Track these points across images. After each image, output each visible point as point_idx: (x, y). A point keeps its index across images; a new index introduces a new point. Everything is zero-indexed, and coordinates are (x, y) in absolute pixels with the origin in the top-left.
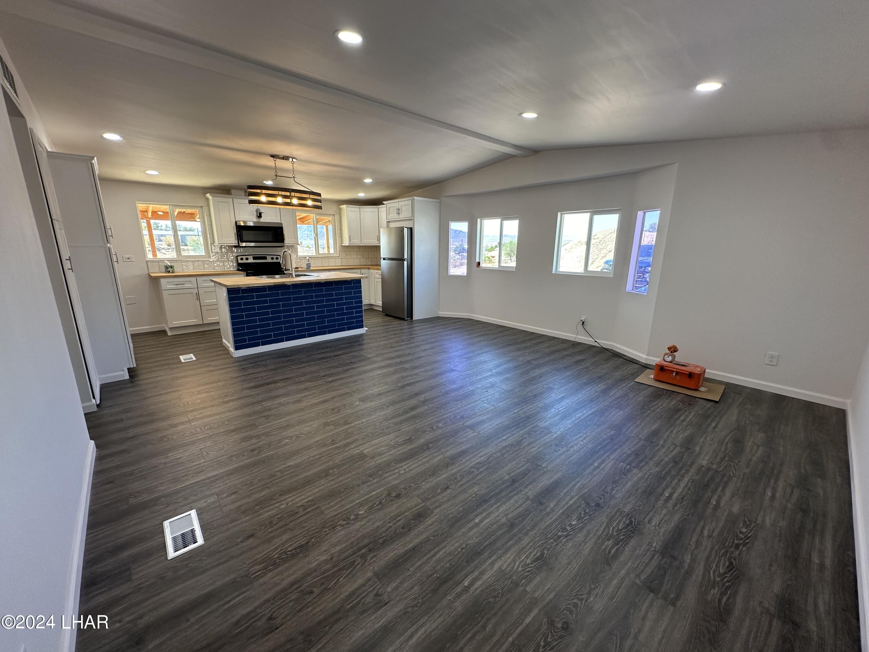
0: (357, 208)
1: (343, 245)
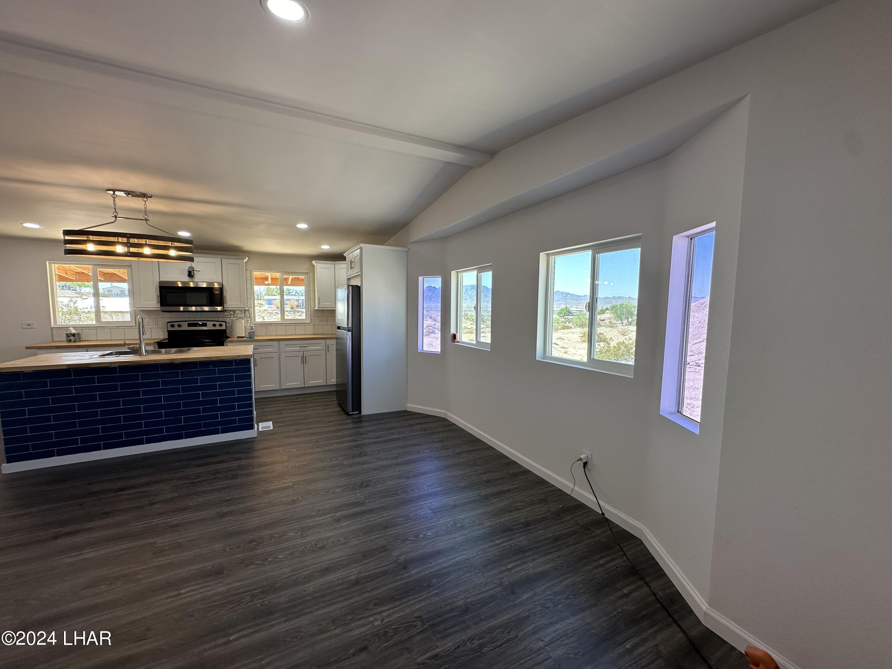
1: (314, 308)
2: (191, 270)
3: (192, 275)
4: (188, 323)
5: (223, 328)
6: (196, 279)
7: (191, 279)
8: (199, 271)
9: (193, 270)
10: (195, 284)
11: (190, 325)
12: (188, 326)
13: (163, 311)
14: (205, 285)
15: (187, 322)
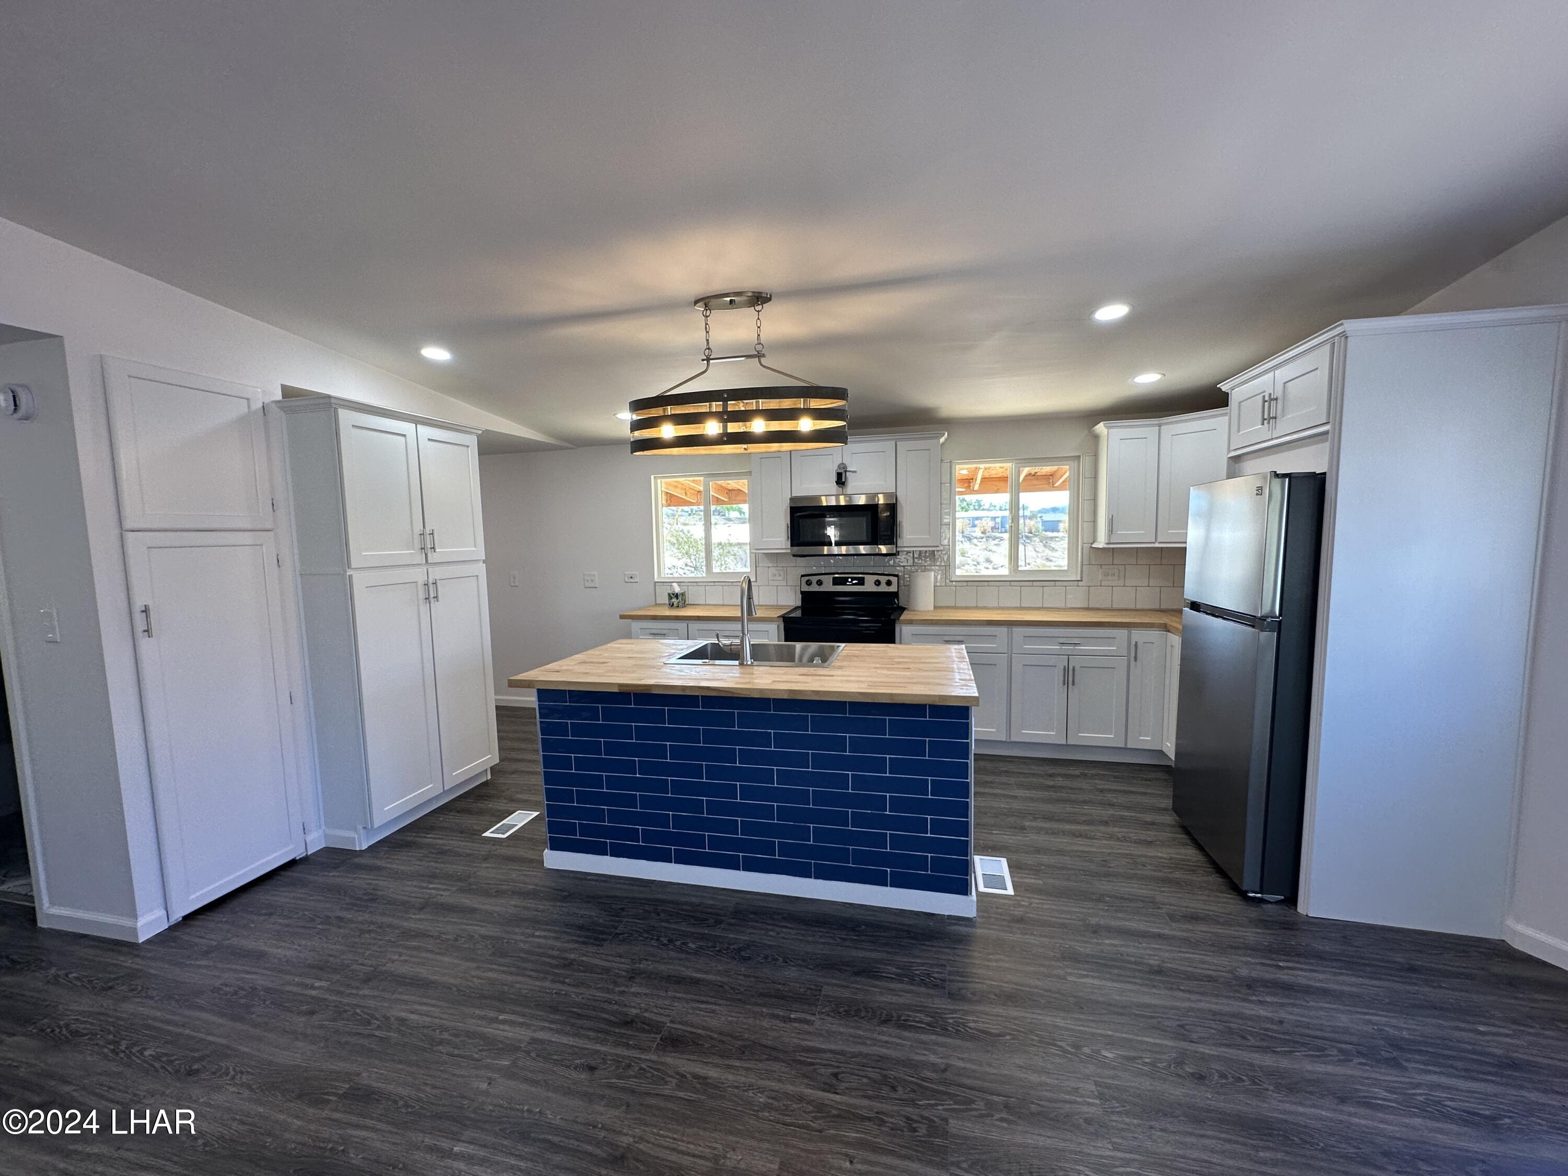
0: (1153, 425)
1: (1094, 546)
2: (842, 471)
3: (843, 480)
4: (834, 578)
5: (893, 588)
6: (850, 489)
7: (841, 489)
8: (855, 472)
9: (846, 471)
10: (848, 499)
11: (836, 582)
12: (833, 584)
13: (794, 556)
14: (862, 500)
15: (832, 576)
